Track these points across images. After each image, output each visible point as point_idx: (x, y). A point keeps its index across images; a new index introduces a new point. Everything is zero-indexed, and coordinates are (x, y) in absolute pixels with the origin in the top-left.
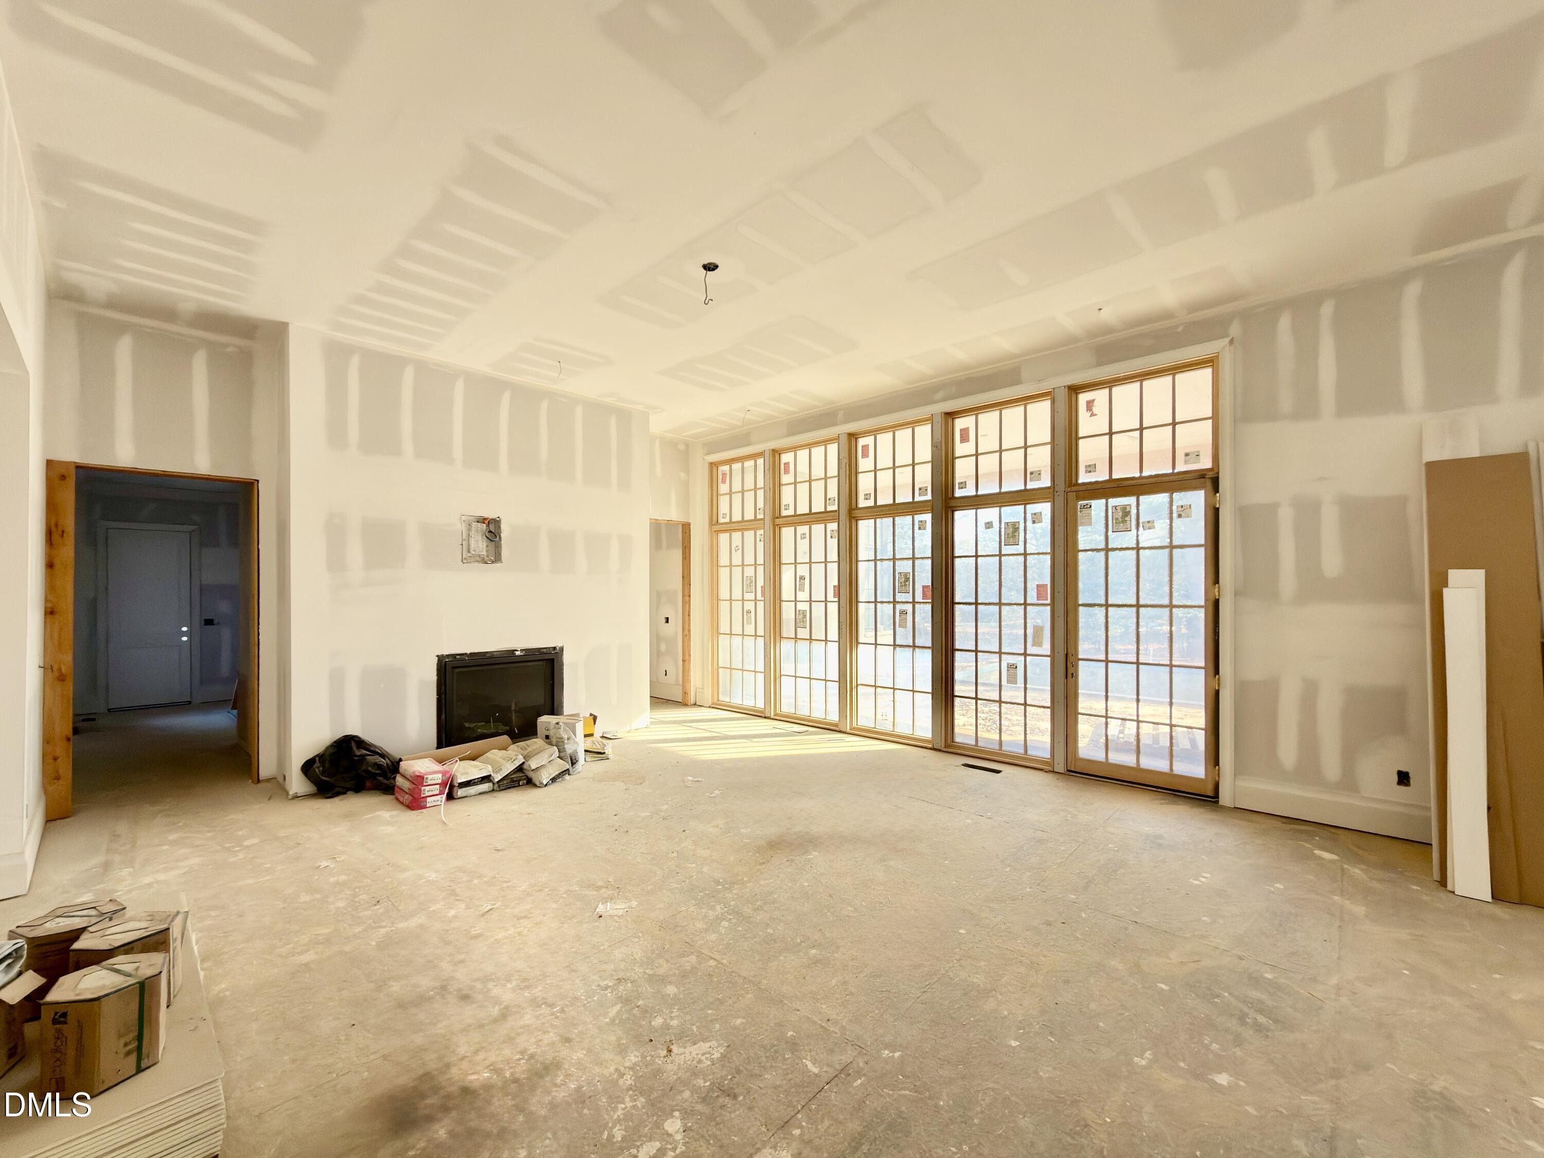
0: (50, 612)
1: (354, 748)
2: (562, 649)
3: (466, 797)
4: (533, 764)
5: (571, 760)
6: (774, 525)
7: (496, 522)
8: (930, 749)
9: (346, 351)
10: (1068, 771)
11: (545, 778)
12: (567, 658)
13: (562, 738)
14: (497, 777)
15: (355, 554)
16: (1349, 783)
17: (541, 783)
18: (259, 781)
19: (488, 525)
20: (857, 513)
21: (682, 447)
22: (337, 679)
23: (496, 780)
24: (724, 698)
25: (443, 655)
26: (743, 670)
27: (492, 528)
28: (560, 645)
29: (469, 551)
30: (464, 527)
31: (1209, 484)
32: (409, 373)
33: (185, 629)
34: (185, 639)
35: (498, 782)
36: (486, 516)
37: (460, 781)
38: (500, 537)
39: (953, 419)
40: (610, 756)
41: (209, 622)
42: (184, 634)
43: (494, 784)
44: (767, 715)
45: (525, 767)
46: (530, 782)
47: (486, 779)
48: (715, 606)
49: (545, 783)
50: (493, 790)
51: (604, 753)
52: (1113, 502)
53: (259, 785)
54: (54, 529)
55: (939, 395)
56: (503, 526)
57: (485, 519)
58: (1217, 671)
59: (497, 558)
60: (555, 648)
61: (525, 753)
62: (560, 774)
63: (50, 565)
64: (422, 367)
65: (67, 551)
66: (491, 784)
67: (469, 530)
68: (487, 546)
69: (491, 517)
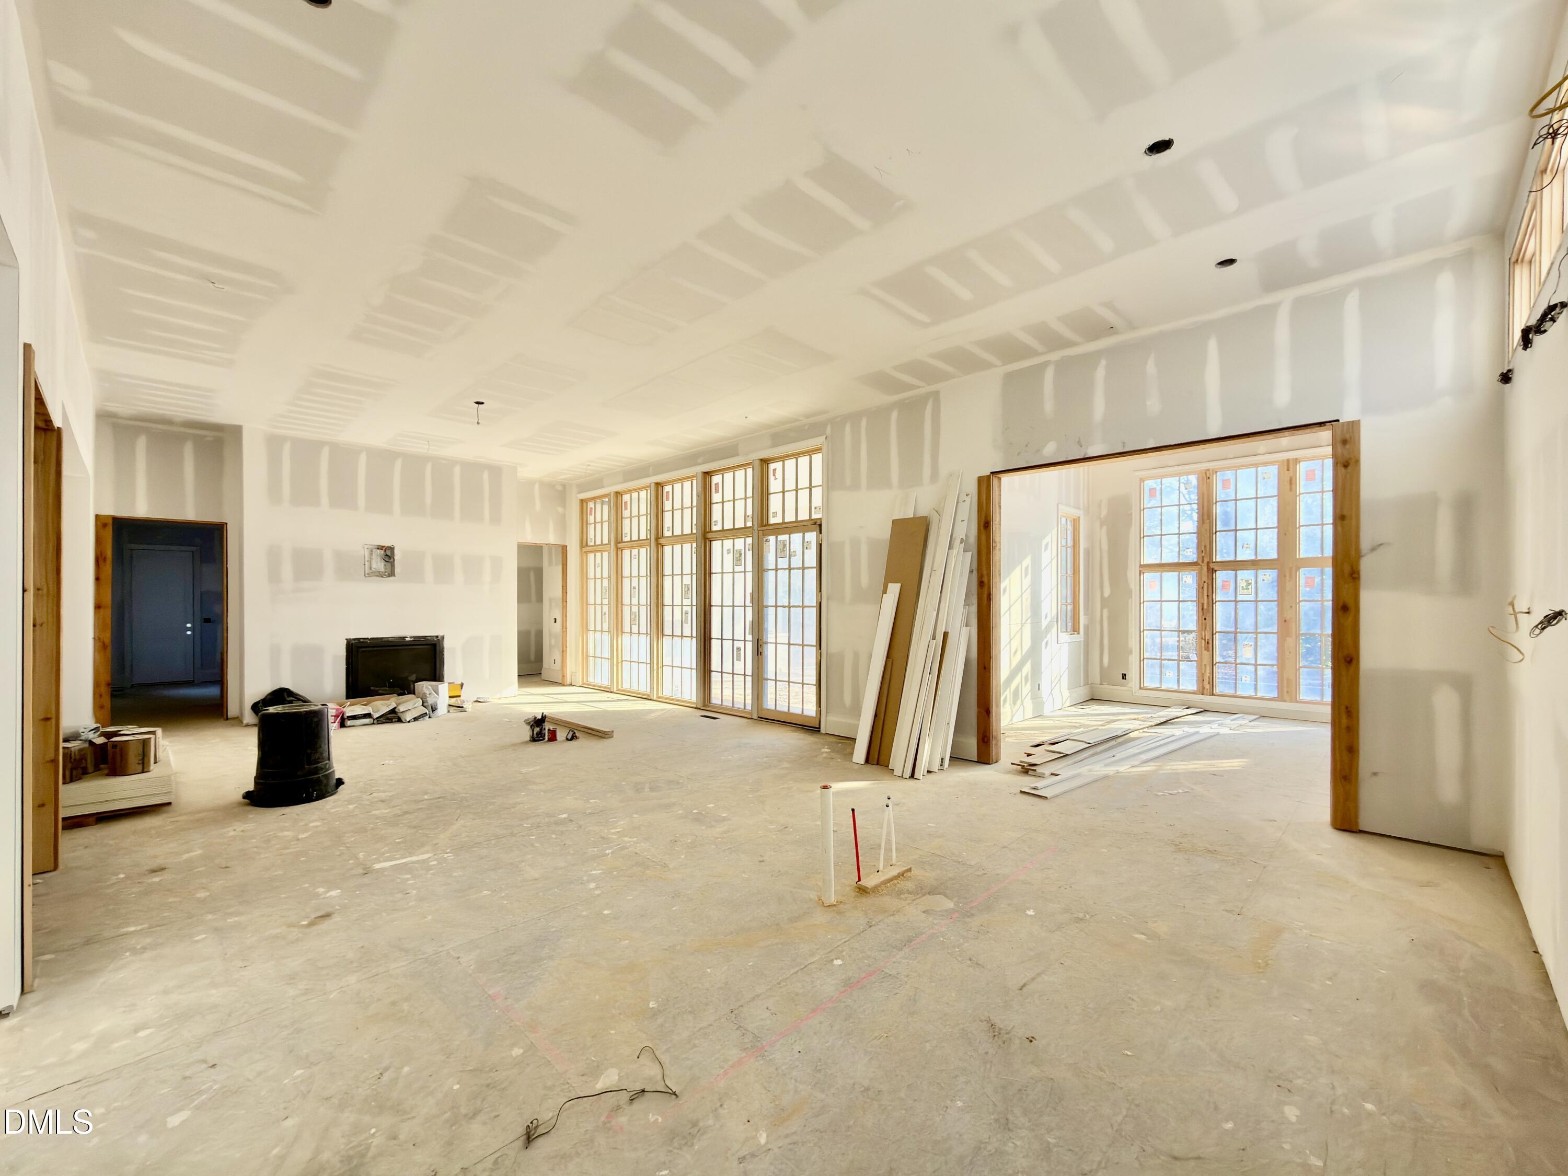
0: (98, 607)
1: (286, 696)
2: (443, 637)
3: (353, 726)
4: (401, 708)
5: (432, 708)
6: (617, 549)
7: (392, 549)
8: (695, 708)
9: (282, 439)
10: (759, 717)
11: (408, 717)
12: (447, 644)
13: (425, 693)
14: (376, 715)
15: (287, 571)
17: (406, 720)
18: (227, 719)
19: (385, 551)
20: (662, 541)
21: (559, 488)
22: (275, 653)
23: (375, 717)
24: (591, 680)
25: (350, 639)
26: (602, 658)
27: (389, 553)
28: (441, 634)
29: (371, 569)
30: (367, 553)
31: (818, 528)
32: (325, 452)
33: (189, 625)
34: (189, 633)
35: (377, 718)
36: (383, 545)
37: (348, 715)
38: (394, 560)
39: (711, 476)
40: (467, 710)
41: (207, 620)
42: (189, 629)
43: (374, 720)
44: (612, 690)
45: (396, 710)
46: (400, 720)
47: (368, 715)
48: (585, 609)
49: (408, 720)
50: (373, 724)
51: (462, 707)
53: (227, 721)
54: (100, 556)
55: (700, 460)
56: (396, 551)
57: (383, 547)
59: (392, 574)
60: (437, 637)
61: (398, 702)
62: (420, 716)
63: (97, 579)
64: (335, 448)
65: (108, 569)
66: (372, 720)
67: (371, 554)
68: (385, 565)
69: (386, 545)
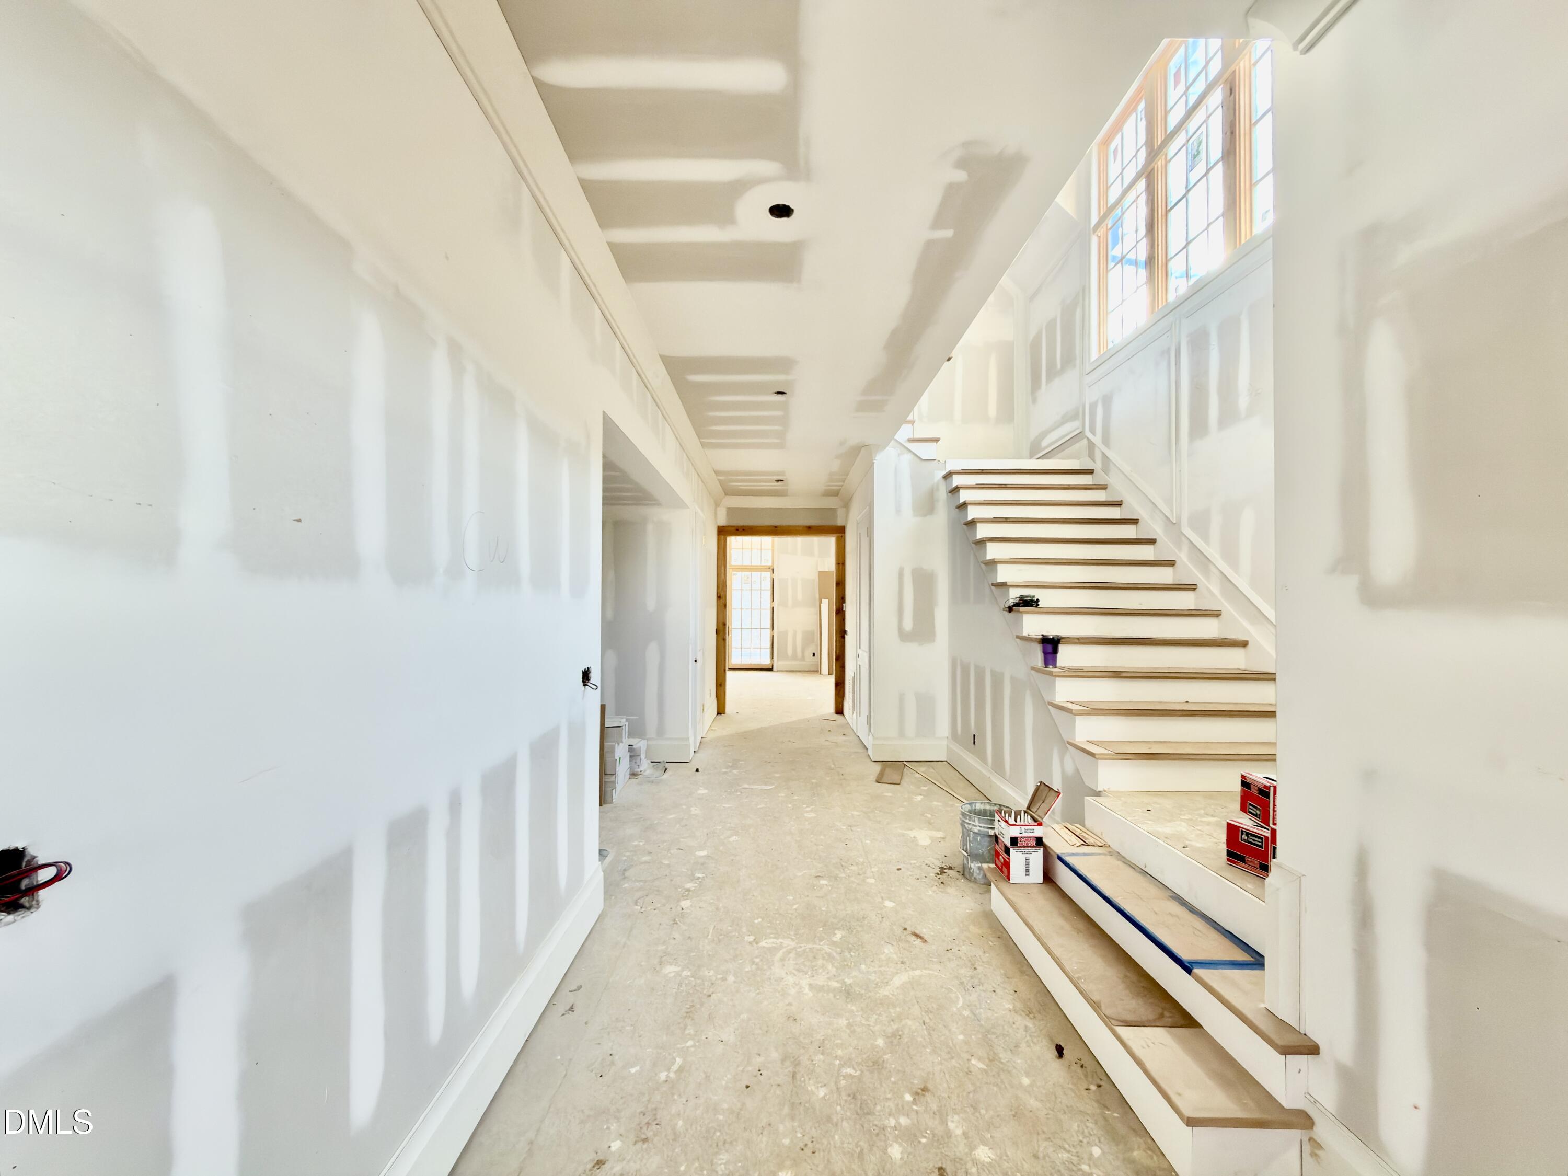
16: (803, 658)
31: (771, 571)
52: (744, 573)
58: (773, 629)
